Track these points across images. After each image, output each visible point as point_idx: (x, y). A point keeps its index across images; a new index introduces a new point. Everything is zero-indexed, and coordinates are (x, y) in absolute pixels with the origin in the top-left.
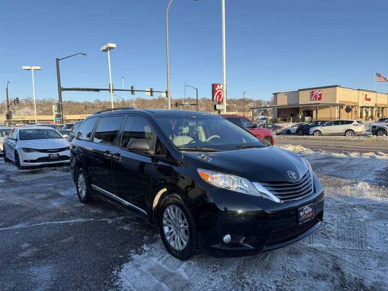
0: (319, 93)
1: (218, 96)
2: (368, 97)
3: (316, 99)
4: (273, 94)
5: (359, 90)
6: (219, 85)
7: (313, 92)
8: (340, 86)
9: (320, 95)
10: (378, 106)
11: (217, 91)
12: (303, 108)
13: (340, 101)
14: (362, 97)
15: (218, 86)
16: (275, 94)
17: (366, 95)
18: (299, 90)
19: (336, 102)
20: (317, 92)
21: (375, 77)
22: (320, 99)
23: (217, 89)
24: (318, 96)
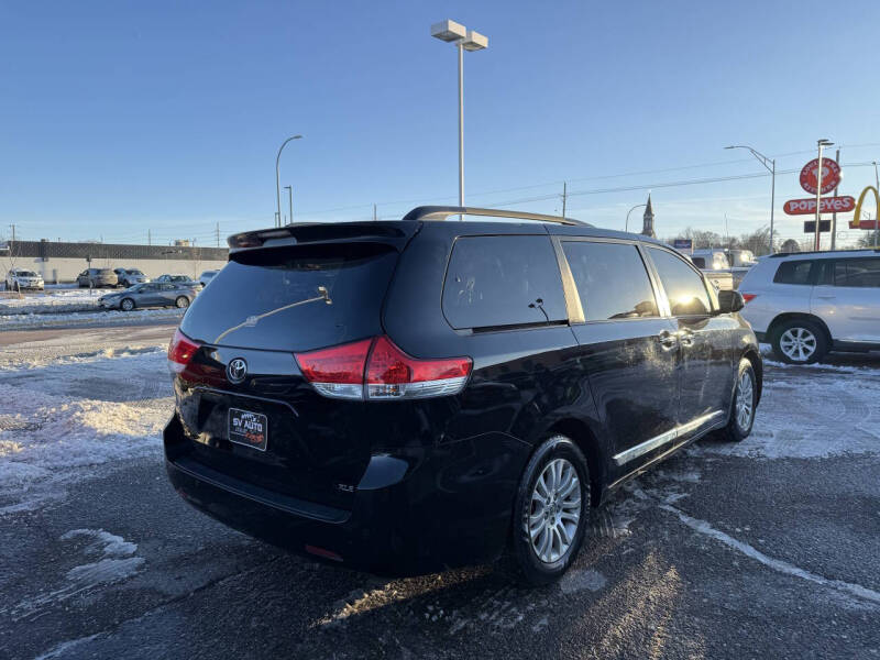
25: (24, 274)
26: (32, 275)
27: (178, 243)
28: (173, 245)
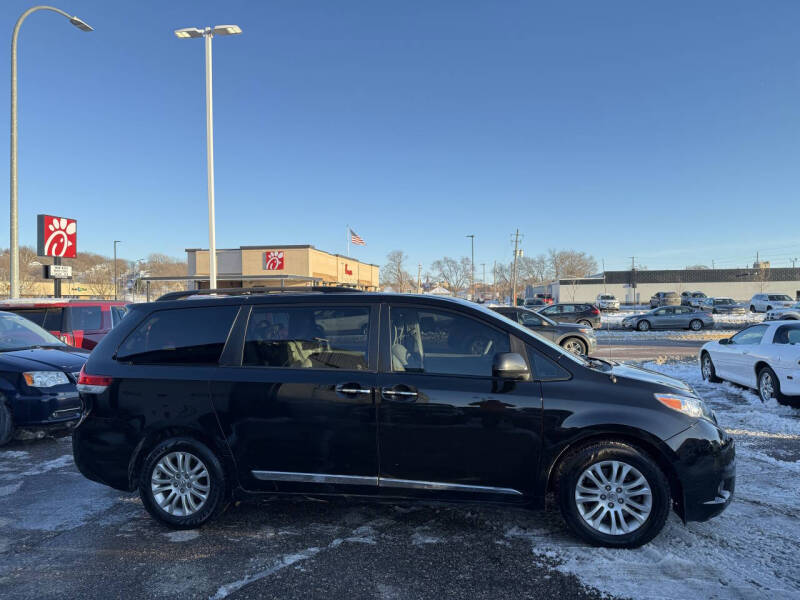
0: (280, 257)
1: (55, 245)
2: (349, 269)
3: (274, 267)
4: (187, 250)
5: (337, 256)
6: (59, 219)
7: (269, 253)
8: (313, 248)
9: (281, 260)
10: (362, 283)
11: (51, 232)
12: (251, 282)
13: (314, 273)
14: (342, 268)
15: (55, 221)
16: (191, 252)
17: (346, 266)
18: (242, 248)
19: (308, 273)
20: (276, 254)
21: (349, 234)
22: (281, 267)
23: (51, 228)
24: (278, 263)
25: (608, 298)
26: (613, 298)
27: (756, 265)
28: (751, 267)
